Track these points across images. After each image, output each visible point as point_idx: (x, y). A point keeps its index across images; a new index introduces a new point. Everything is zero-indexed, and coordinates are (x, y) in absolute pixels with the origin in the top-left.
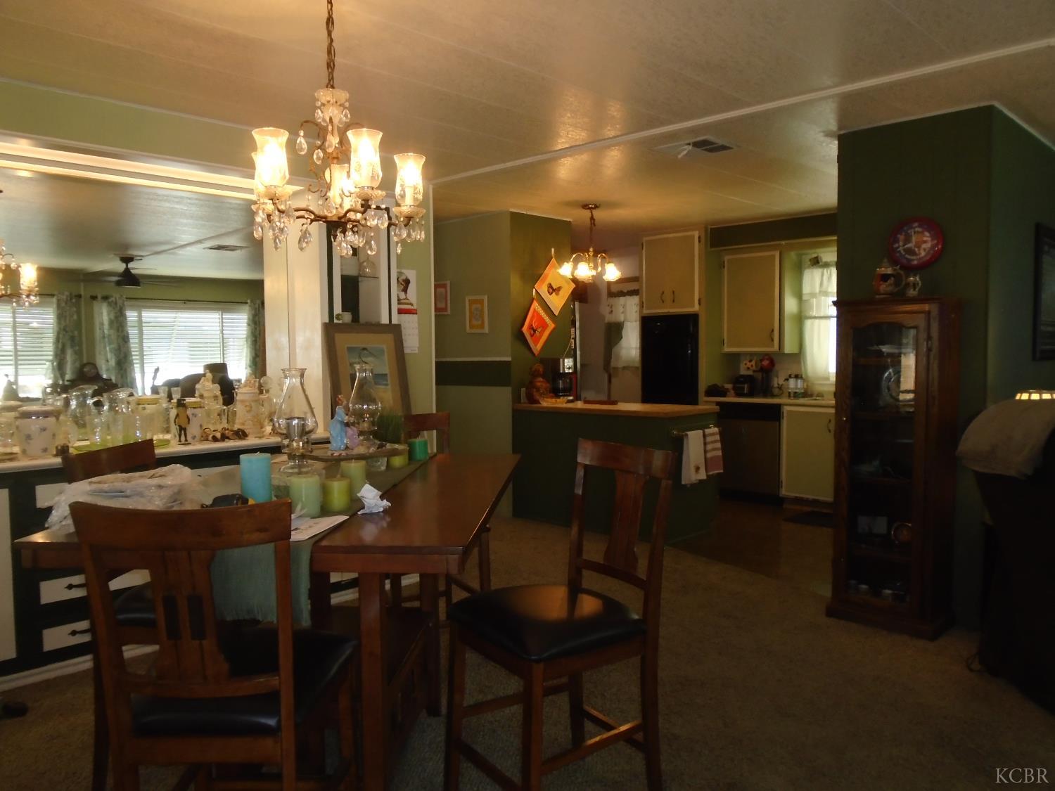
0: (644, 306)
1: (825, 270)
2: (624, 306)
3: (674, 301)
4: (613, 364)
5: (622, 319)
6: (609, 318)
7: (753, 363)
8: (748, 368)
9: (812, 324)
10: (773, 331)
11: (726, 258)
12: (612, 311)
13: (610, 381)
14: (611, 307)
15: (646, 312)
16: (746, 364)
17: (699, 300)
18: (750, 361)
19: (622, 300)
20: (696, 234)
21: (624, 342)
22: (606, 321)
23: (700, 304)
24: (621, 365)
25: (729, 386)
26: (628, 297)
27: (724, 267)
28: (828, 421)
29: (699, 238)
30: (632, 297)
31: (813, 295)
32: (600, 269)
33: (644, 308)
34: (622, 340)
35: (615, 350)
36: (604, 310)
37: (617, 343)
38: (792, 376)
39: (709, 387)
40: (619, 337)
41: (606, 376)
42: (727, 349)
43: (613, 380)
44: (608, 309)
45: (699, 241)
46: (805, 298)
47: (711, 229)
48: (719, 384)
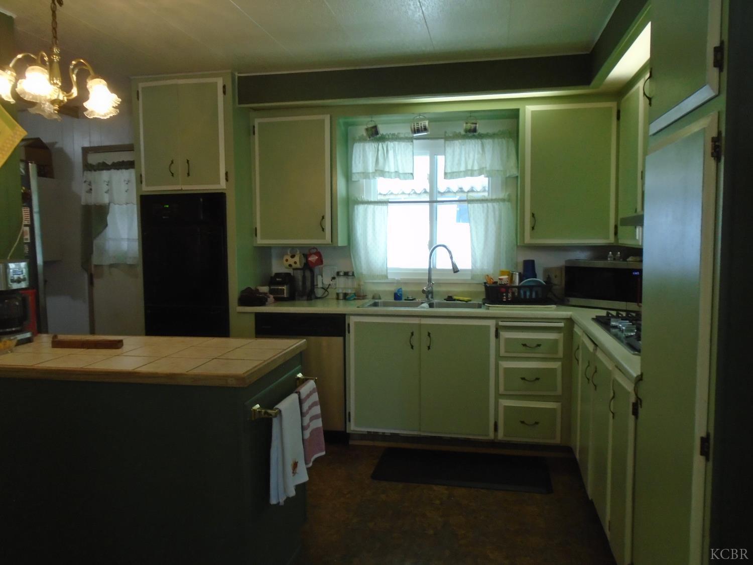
0: (144, 180)
1: (380, 144)
2: (109, 183)
3: (188, 174)
4: (95, 260)
5: (106, 199)
6: (86, 199)
7: (297, 259)
8: (290, 265)
9: (366, 211)
10: (323, 217)
11: (257, 122)
12: (91, 189)
13: (91, 283)
14: (90, 184)
15: (147, 189)
16: (287, 260)
17: (227, 174)
18: (293, 256)
19: (105, 175)
20: (220, 82)
21: (110, 232)
22: (83, 202)
23: (227, 180)
24: (106, 262)
25: (265, 289)
26: (113, 171)
27: (254, 133)
28: (410, 334)
29: (224, 87)
30: (120, 171)
31: (366, 175)
32: (75, 92)
33: (144, 183)
34: (107, 228)
35: (97, 242)
36: (79, 187)
37: (99, 233)
38: (342, 274)
39: (243, 292)
40: (103, 223)
41: (86, 276)
42: (260, 241)
43: (96, 281)
44: (85, 187)
45: (224, 92)
46: (355, 178)
47: (239, 78)
48: (253, 288)
